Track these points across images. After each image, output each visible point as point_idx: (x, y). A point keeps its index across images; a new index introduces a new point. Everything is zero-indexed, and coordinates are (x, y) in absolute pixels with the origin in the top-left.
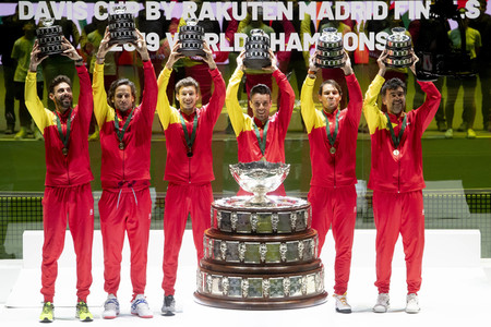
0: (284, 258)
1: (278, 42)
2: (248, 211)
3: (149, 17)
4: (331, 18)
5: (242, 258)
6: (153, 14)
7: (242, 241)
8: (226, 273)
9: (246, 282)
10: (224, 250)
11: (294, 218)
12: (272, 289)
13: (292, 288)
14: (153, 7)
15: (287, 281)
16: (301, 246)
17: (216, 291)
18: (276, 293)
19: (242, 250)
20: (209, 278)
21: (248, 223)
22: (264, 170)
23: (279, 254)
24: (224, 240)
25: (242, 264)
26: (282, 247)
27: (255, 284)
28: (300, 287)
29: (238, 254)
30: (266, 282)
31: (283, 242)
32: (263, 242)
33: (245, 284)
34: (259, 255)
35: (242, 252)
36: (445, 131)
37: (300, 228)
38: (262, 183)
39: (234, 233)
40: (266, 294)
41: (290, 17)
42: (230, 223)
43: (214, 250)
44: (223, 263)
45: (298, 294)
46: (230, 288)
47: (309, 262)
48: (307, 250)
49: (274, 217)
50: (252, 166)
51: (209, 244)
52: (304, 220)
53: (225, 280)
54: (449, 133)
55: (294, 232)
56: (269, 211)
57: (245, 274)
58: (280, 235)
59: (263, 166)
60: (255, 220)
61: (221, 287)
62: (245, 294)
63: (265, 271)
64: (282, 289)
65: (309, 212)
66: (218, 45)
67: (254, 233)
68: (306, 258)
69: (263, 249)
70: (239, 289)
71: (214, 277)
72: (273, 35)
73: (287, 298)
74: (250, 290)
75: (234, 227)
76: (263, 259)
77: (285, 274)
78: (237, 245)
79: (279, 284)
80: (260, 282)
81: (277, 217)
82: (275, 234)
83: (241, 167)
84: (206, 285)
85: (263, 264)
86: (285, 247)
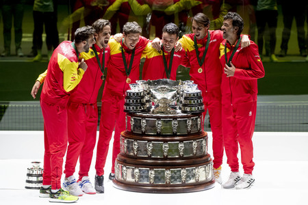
0: (181, 153)
2: (155, 117)
5: (149, 153)
7: (150, 141)
8: (137, 165)
9: (153, 172)
10: (135, 148)
11: (190, 123)
12: (172, 177)
13: (187, 176)
15: (184, 172)
16: (195, 144)
17: (130, 179)
18: (176, 180)
19: (150, 147)
20: (124, 168)
21: (154, 126)
22: (167, 86)
23: (177, 151)
24: (136, 140)
25: (149, 158)
26: (180, 145)
27: (159, 173)
28: (194, 176)
29: (146, 150)
30: (168, 172)
31: (181, 141)
32: (166, 141)
33: (152, 174)
34: (163, 152)
35: (150, 149)
37: (194, 131)
38: (165, 96)
39: (144, 134)
40: (168, 181)
42: (140, 127)
43: (128, 148)
44: (135, 158)
45: (192, 181)
46: (141, 177)
47: (201, 157)
48: (200, 148)
49: (175, 122)
50: (158, 83)
51: (124, 143)
52: (197, 125)
53: (137, 170)
55: (189, 134)
56: (171, 117)
57: (152, 166)
58: (179, 136)
59: (166, 83)
60: (159, 125)
61: (133, 176)
62: (152, 181)
63: (167, 163)
64: (180, 177)
67: (158, 135)
68: (199, 154)
69: (166, 147)
70: (147, 177)
71: (128, 168)
73: (184, 185)
74: (155, 178)
75: (143, 130)
76: (165, 154)
77: (182, 166)
78: (146, 144)
79: (178, 173)
80: (164, 172)
81: (176, 122)
82: (175, 135)
83: (149, 84)
84: (122, 174)
85: (166, 158)
86: (182, 145)
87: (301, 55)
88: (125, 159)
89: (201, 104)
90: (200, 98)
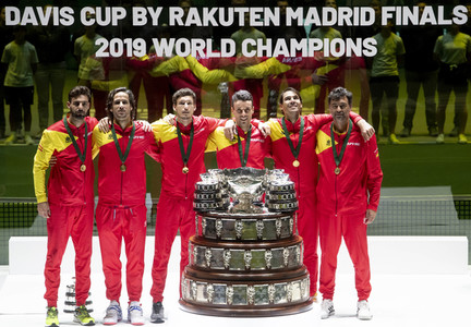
0: (269, 265)
1: (264, 48)
2: (233, 218)
3: (136, 23)
4: (318, 24)
5: (227, 264)
6: (140, 20)
7: (227, 248)
8: (211, 280)
9: (231, 289)
10: (208, 257)
11: (279, 224)
12: (256, 296)
13: (277, 295)
14: (140, 13)
15: (271, 288)
16: (286, 252)
17: (201, 299)
18: (261, 300)
19: (227, 257)
20: (194, 285)
21: (233, 229)
22: (249, 177)
23: (263, 261)
24: (209, 247)
25: (227, 271)
26: (267, 254)
27: (240, 291)
28: (285, 294)
29: (223, 261)
30: (251, 289)
31: (268, 249)
32: (248, 249)
33: (230, 291)
34: (244, 262)
35: (227, 258)
36: (436, 136)
37: (285, 235)
38: (247, 190)
39: (219, 240)
40: (251, 301)
41: (277, 23)
42: (215, 230)
43: (198, 257)
44: (208, 270)
45: (283, 301)
46: (215, 295)
47: (295, 269)
48: (293, 257)
49: (260, 224)
50: (238, 172)
51: (193, 251)
52: (289, 227)
53: (210, 287)
54: (441, 139)
55: (279, 239)
56: (254, 217)
57: (230, 281)
58: (265, 241)
59: (248, 173)
60: (240, 227)
61: (205, 295)
62: (230, 301)
63: (250, 277)
64: (267, 296)
66: (205, 51)
67: (238, 240)
68: (291, 265)
69: (248, 256)
70: (224, 296)
71: (198, 284)
72: (260, 41)
73: (272, 306)
74: (235, 297)
75: (219, 234)
76: (248, 265)
77: (270, 281)
78: (222, 252)
79: (264, 291)
80: (245, 289)
81: (262, 224)
82: (259, 240)
83: (226, 173)
84: (191, 292)
85: (248, 271)
86: (270, 254)
87: (430, 135)
88: (195, 273)
89: (294, 200)
90: (292, 192)
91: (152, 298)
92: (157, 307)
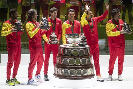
0: (81, 63)
5: (68, 63)
8: (63, 68)
9: (70, 71)
10: (63, 61)
11: (85, 51)
12: (77, 73)
13: (84, 73)
15: (82, 71)
16: (87, 60)
18: (79, 74)
22: (75, 36)
23: (80, 62)
24: (63, 58)
25: (68, 65)
26: (81, 60)
27: (72, 71)
28: (86, 72)
29: (67, 62)
30: (76, 71)
31: (81, 58)
32: (75, 58)
33: (69, 71)
34: (74, 62)
35: (69, 61)
37: (86, 54)
38: (75, 40)
39: (66, 55)
40: (76, 74)
43: (60, 61)
44: (63, 65)
45: (86, 75)
46: (65, 73)
47: (89, 65)
48: (89, 61)
50: (72, 35)
51: (58, 59)
52: (88, 52)
53: (63, 70)
55: (84, 55)
56: (77, 49)
57: (69, 68)
59: (75, 35)
60: (72, 51)
61: (62, 72)
62: (69, 74)
63: (75, 67)
64: (81, 73)
65: (89, 49)
67: (72, 56)
69: (75, 61)
71: (59, 69)
73: (82, 76)
74: (71, 73)
75: (66, 53)
76: (75, 63)
77: (82, 68)
78: (67, 59)
79: (80, 71)
80: (74, 71)
81: (79, 51)
82: (79, 56)
83: (68, 35)
84: (57, 71)
85: (75, 65)
86: (82, 60)
88: (59, 66)
91: (44, 73)
92: (46, 76)
